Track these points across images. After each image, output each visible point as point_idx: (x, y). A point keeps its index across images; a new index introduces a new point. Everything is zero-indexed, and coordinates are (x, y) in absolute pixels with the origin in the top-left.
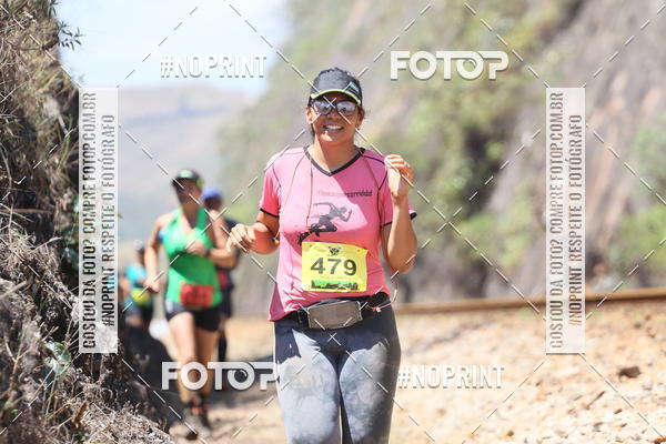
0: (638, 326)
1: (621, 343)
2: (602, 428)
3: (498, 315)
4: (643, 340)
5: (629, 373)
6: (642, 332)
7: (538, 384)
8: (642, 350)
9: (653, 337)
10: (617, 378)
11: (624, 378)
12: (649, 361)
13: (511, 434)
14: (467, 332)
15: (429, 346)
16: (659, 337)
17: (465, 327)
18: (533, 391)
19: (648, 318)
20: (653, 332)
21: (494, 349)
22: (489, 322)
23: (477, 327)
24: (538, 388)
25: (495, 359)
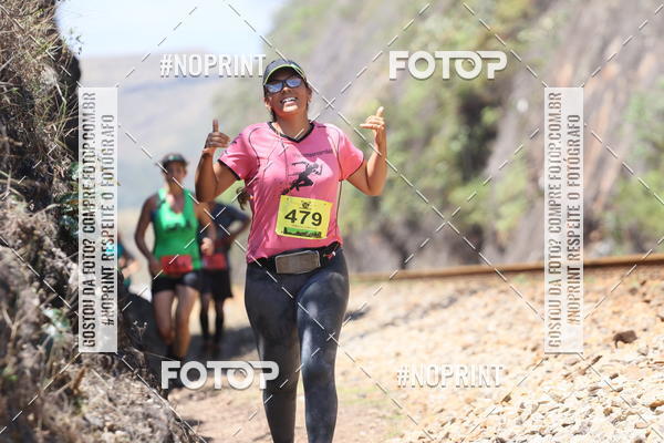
0: (633, 291)
1: (616, 309)
2: (599, 392)
4: (640, 306)
5: (624, 338)
6: (637, 297)
7: (534, 350)
8: (638, 315)
9: (648, 302)
10: (612, 343)
11: (620, 343)
12: (644, 326)
13: (508, 398)
15: (425, 313)
16: (652, 303)
17: (461, 292)
18: (529, 357)
19: (644, 283)
20: (648, 297)
21: (490, 314)
22: (486, 287)
24: (535, 354)
25: (491, 325)
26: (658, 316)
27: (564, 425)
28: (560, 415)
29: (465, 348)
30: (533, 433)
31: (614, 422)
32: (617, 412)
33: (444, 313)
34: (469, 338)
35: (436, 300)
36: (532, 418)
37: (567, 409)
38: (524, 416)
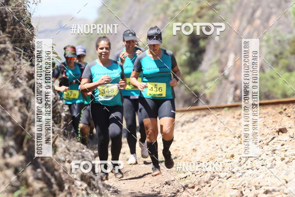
0: (281, 113)
1: (274, 120)
2: (276, 152)
3: (213, 112)
5: (282, 131)
6: (283, 115)
7: (239, 137)
8: (286, 123)
9: (289, 117)
10: (277, 134)
11: (280, 133)
12: (289, 126)
13: (233, 156)
14: (200, 118)
15: (183, 125)
16: (291, 117)
17: (199, 116)
18: (236, 141)
19: (285, 110)
20: (289, 115)
21: (215, 124)
22: (209, 114)
23: (204, 116)
25: (216, 128)
27: (262, 166)
28: (259, 161)
29: (205, 138)
30: (248, 169)
31: (286, 163)
32: (287, 159)
33: (193, 125)
34: (207, 134)
35: (187, 120)
36: (246, 163)
37: (262, 159)
38: (242, 162)
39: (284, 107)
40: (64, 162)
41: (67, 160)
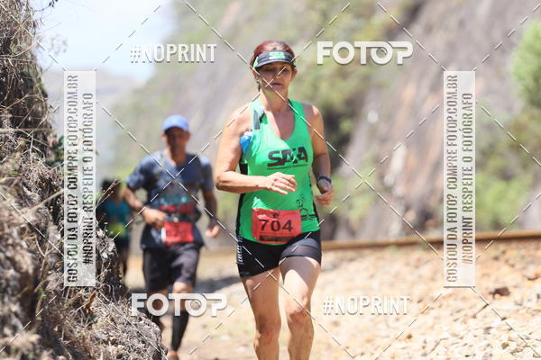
0: (496, 258)
1: (485, 271)
2: (491, 331)
3: (367, 252)
4: (505, 269)
5: (502, 292)
6: (501, 263)
7: (419, 302)
8: (507, 277)
9: (513, 266)
10: (490, 297)
11: (497, 296)
12: (514, 283)
13: (409, 337)
18: (416, 308)
19: (504, 252)
20: (511, 262)
21: (372, 276)
22: (362, 257)
23: (352, 260)
24: (421, 305)
25: (375, 284)
26: (524, 276)
27: (467, 356)
31: (512, 353)
32: (513, 346)
36: (436, 351)
37: (465, 345)
38: (428, 349)
39: (502, 247)
40: (106, 343)
41: (111, 339)
